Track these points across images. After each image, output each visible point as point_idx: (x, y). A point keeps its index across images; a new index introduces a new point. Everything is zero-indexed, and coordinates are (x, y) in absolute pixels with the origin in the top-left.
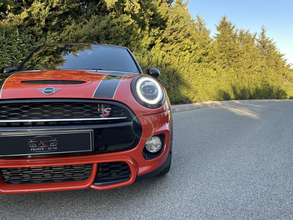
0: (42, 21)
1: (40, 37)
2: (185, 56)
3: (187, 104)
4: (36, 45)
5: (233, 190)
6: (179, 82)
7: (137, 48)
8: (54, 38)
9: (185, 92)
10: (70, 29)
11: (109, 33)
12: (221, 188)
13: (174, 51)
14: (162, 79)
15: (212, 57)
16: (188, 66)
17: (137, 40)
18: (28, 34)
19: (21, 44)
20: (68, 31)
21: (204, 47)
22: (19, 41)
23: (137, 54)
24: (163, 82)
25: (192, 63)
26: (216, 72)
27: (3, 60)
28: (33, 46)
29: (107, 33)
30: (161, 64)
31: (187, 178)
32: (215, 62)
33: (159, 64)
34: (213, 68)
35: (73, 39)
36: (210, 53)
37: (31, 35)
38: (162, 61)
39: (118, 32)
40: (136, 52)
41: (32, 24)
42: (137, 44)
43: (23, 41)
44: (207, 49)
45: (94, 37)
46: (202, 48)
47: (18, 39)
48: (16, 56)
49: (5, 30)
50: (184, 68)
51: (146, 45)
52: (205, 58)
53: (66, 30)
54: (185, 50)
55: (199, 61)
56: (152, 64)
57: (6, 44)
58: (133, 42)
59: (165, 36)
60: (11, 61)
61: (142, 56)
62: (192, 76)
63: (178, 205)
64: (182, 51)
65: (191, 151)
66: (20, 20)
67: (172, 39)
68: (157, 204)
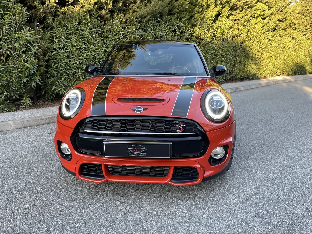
0: (109, 4)
1: (108, 21)
2: (256, 24)
3: (254, 79)
4: (105, 29)
5: (286, 193)
6: (247, 56)
7: (201, 21)
8: (120, 19)
9: (253, 67)
10: (135, 9)
11: (172, 8)
12: (275, 191)
13: (243, 20)
14: (227, 54)
15: (291, 23)
16: (259, 36)
17: (202, 11)
18: (97, 18)
19: (92, 29)
20: (132, 10)
21: (282, 11)
22: (90, 26)
23: (201, 28)
24: (228, 57)
25: (264, 32)
26: (294, 41)
27: (78, 46)
28: (101, 30)
29: (171, 9)
30: (227, 37)
31: (245, 177)
32: (294, 29)
33: (224, 36)
34: (290, 36)
35: (137, 18)
36: (289, 18)
37: (99, 19)
38: (228, 33)
39: (182, 6)
40: (200, 26)
41: (101, 8)
42: (202, 16)
43: (94, 26)
44: (285, 14)
45: (157, 14)
46: (279, 12)
47: (89, 25)
48: (88, 41)
49: (78, 16)
50: (255, 39)
51: (212, 16)
52: (283, 25)
53: (130, 9)
54: (257, 17)
55: (274, 30)
56: (217, 38)
57: (79, 30)
58: (197, 14)
59: (234, 2)
60: (84, 46)
61: (206, 30)
62: (263, 48)
63: (235, 202)
64: (253, 18)
65: (252, 147)
66: (90, 4)
67: (242, 4)
68: (218, 199)
